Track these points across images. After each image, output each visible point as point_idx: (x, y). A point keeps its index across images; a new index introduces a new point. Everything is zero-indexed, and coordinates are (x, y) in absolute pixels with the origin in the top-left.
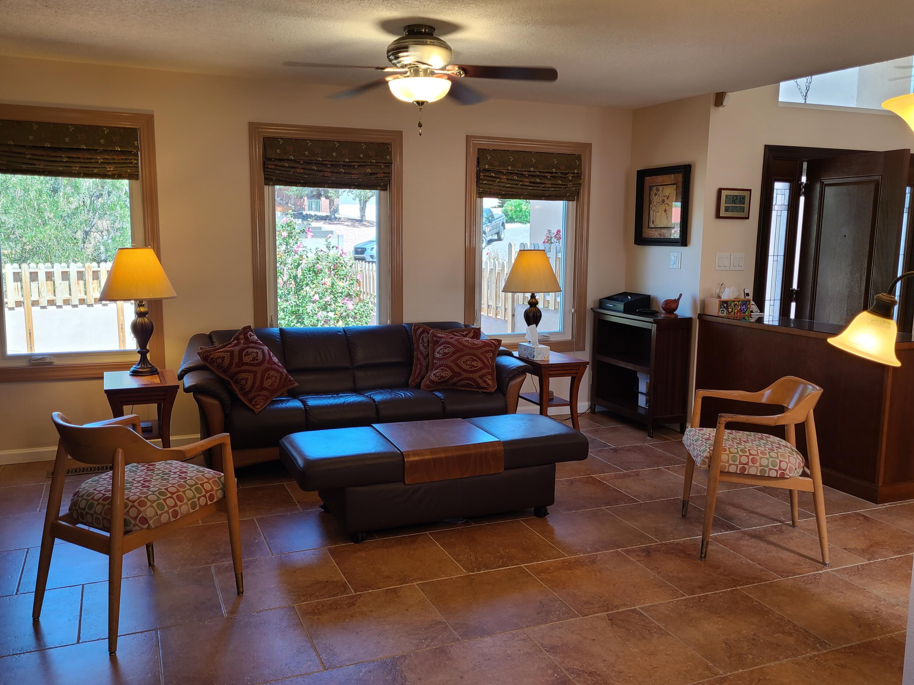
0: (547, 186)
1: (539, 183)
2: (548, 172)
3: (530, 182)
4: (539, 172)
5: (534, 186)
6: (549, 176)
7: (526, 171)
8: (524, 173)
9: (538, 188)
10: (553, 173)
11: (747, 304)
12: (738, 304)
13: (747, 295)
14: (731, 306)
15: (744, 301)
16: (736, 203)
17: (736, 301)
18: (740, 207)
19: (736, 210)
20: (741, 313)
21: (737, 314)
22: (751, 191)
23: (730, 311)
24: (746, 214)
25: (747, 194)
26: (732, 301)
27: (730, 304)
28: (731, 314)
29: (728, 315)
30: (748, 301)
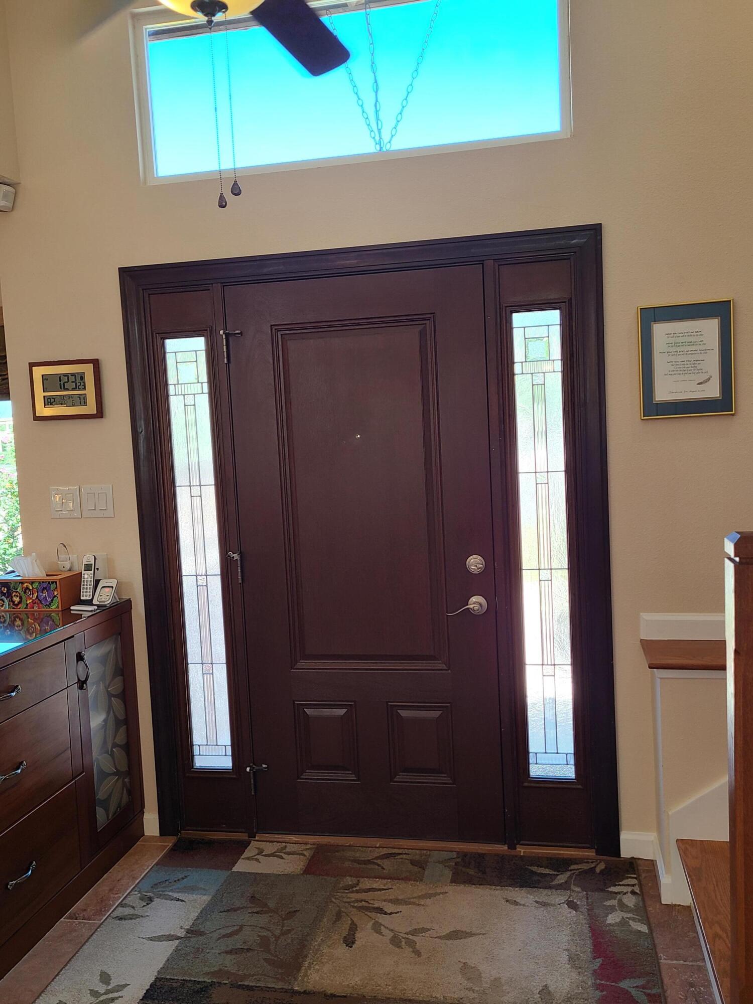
11: (52, 589)
12: (31, 588)
13: (88, 567)
14: (17, 592)
15: (43, 582)
16: (67, 390)
17: (27, 582)
18: (78, 396)
19: (70, 401)
20: (41, 605)
21: (33, 608)
22: (96, 363)
23: (16, 602)
24: (91, 408)
25: (88, 370)
26: (20, 583)
27: (14, 588)
28: (19, 607)
29: (14, 608)
30: (53, 583)
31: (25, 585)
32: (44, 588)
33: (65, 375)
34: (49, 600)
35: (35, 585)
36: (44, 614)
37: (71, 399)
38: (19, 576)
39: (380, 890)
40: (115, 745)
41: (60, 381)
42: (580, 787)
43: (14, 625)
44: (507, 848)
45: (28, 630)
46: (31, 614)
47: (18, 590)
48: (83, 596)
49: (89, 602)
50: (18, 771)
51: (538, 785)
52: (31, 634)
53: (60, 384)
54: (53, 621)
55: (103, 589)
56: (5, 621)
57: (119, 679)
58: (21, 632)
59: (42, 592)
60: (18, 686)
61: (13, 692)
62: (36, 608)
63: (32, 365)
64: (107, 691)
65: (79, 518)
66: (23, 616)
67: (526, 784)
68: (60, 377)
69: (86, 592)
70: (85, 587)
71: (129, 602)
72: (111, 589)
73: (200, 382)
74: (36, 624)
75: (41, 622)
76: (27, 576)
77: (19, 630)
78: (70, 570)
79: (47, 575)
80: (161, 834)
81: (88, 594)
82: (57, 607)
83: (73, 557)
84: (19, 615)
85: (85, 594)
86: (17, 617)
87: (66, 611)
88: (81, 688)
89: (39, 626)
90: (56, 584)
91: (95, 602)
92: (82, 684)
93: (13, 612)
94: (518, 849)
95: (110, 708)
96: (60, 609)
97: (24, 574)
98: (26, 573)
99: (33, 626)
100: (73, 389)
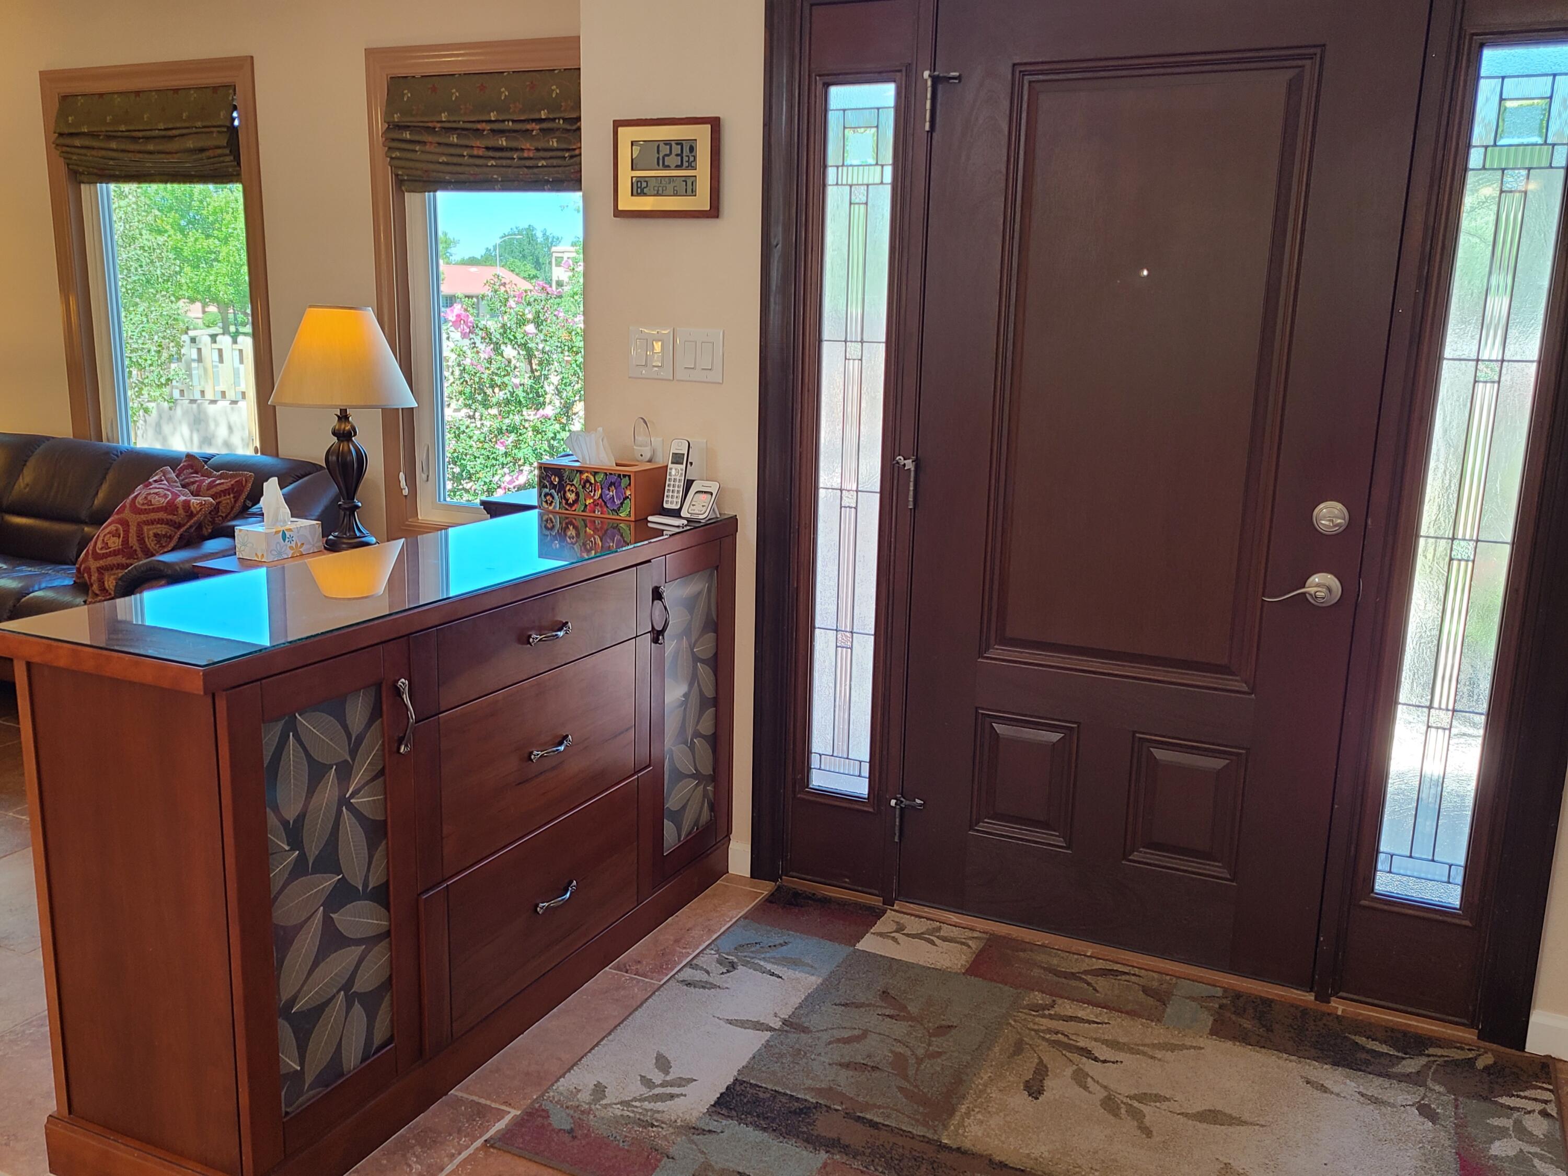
0: (526, 154)
1: (511, 149)
2: (533, 120)
3: (487, 148)
4: (513, 121)
5: (500, 158)
6: (535, 127)
7: (483, 121)
8: (479, 126)
9: (509, 162)
10: (541, 120)
11: (623, 485)
12: (593, 481)
13: (678, 459)
14: (573, 485)
15: (611, 474)
16: (667, 167)
17: (587, 472)
18: (683, 179)
19: (670, 188)
20: (605, 509)
21: (594, 512)
22: (715, 124)
23: (571, 501)
24: (702, 201)
25: (702, 134)
26: (577, 471)
27: (569, 479)
28: (573, 509)
29: (567, 510)
30: (625, 476)
31: (584, 476)
32: (612, 484)
33: (668, 143)
34: (618, 502)
35: (600, 478)
36: (609, 523)
37: (672, 185)
38: (577, 461)
39: (1089, 1022)
40: (697, 734)
41: (658, 153)
42: (1466, 923)
43: (566, 535)
44: (1313, 998)
45: (584, 544)
46: (590, 521)
47: (574, 482)
48: (667, 502)
49: (676, 513)
50: (559, 748)
51: (1386, 907)
52: (588, 551)
53: (658, 158)
54: (622, 536)
55: (697, 495)
56: (553, 526)
57: (711, 636)
58: (575, 546)
59: (609, 489)
60: (567, 623)
61: (560, 630)
62: (598, 513)
63: (617, 124)
64: (693, 653)
65: (670, 380)
66: (580, 524)
67: (1363, 902)
68: (658, 147)
69: (672, 497)
70: (671, 488)
71: (734, 520)
72: (710, 496)
73: (879, 163)
74: (597, 537)
75: (604, 535)
76: (588, 462)
77: (572, 543)
78: (650, 461)
79: (617, 465)
80: (752, 876)
81: (675, 500)
82: (629, 515)
83: (656, 441)
84: (574, 521)
85: (670, 499)
86: (571, 523)
87: (641, 521)
88: (655, 640)
89: (601, 541)
90: (630, 479)
91: (684, 513)
92: (657, 635)
93: (563, 516)
94: (1333, 1004)
95: (694, 678)
96: (632, 518)
97: (584, 458)
98: (587, 458)
99: (592, 539)
100: (678, 167)
